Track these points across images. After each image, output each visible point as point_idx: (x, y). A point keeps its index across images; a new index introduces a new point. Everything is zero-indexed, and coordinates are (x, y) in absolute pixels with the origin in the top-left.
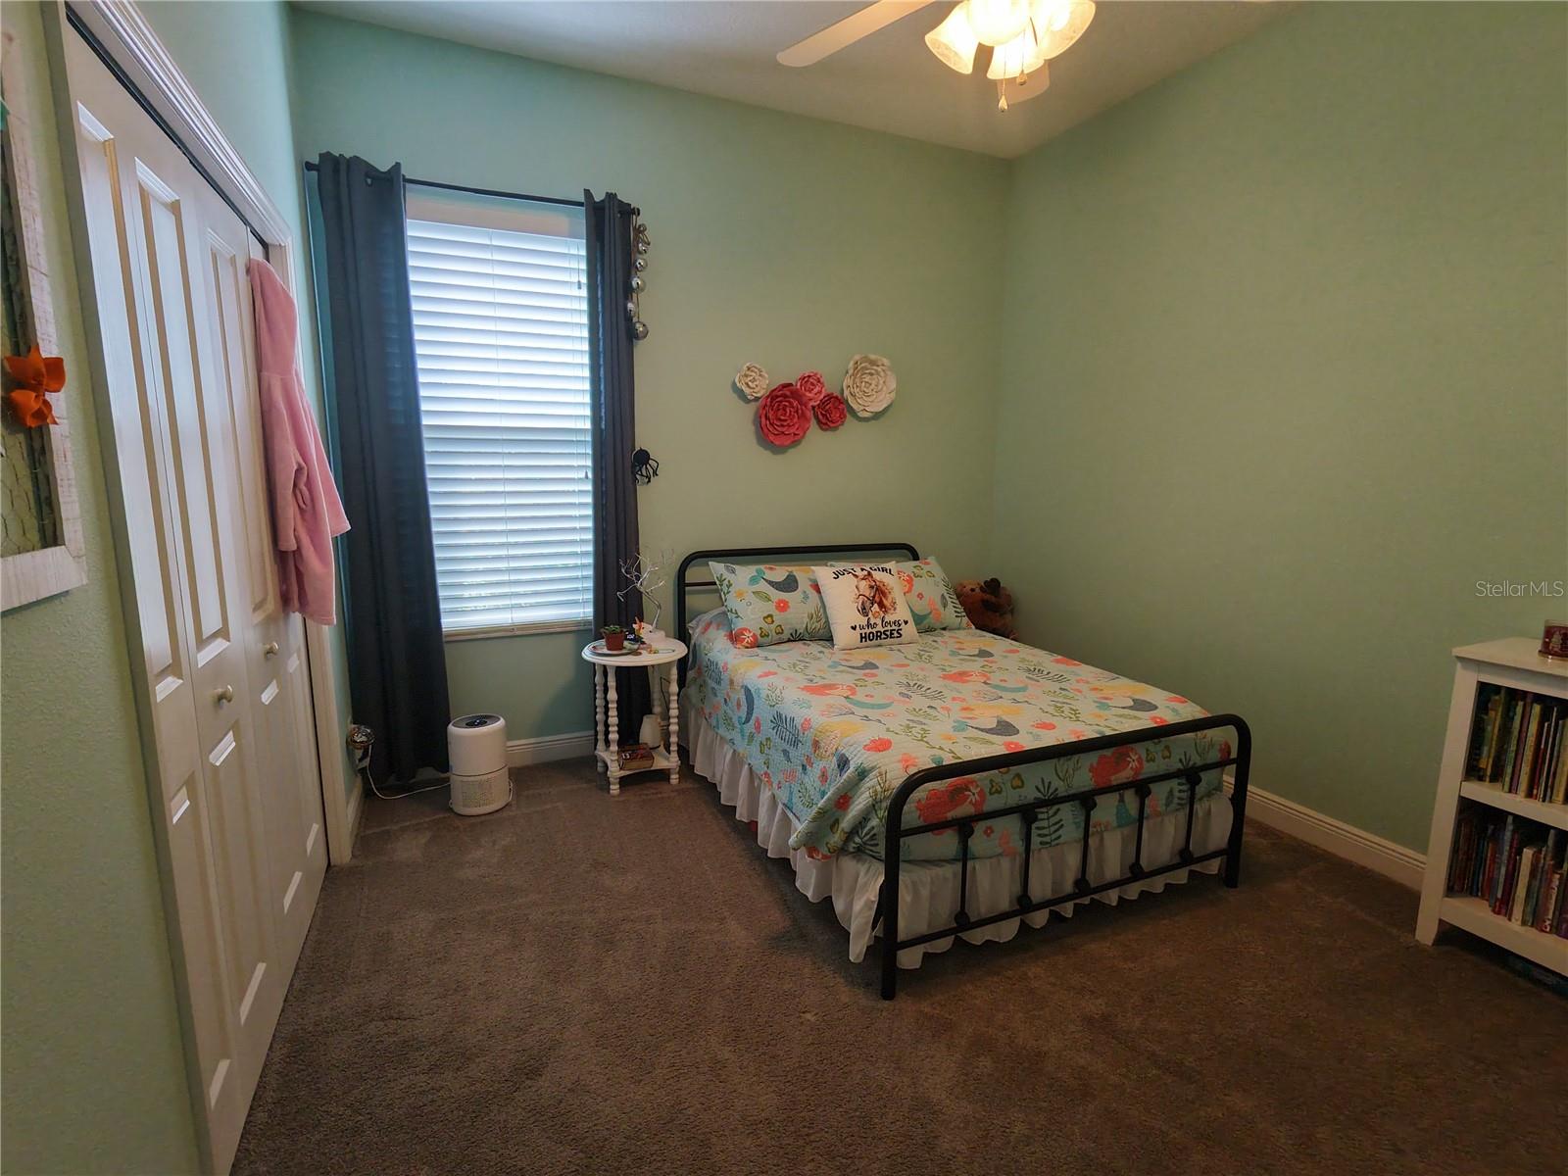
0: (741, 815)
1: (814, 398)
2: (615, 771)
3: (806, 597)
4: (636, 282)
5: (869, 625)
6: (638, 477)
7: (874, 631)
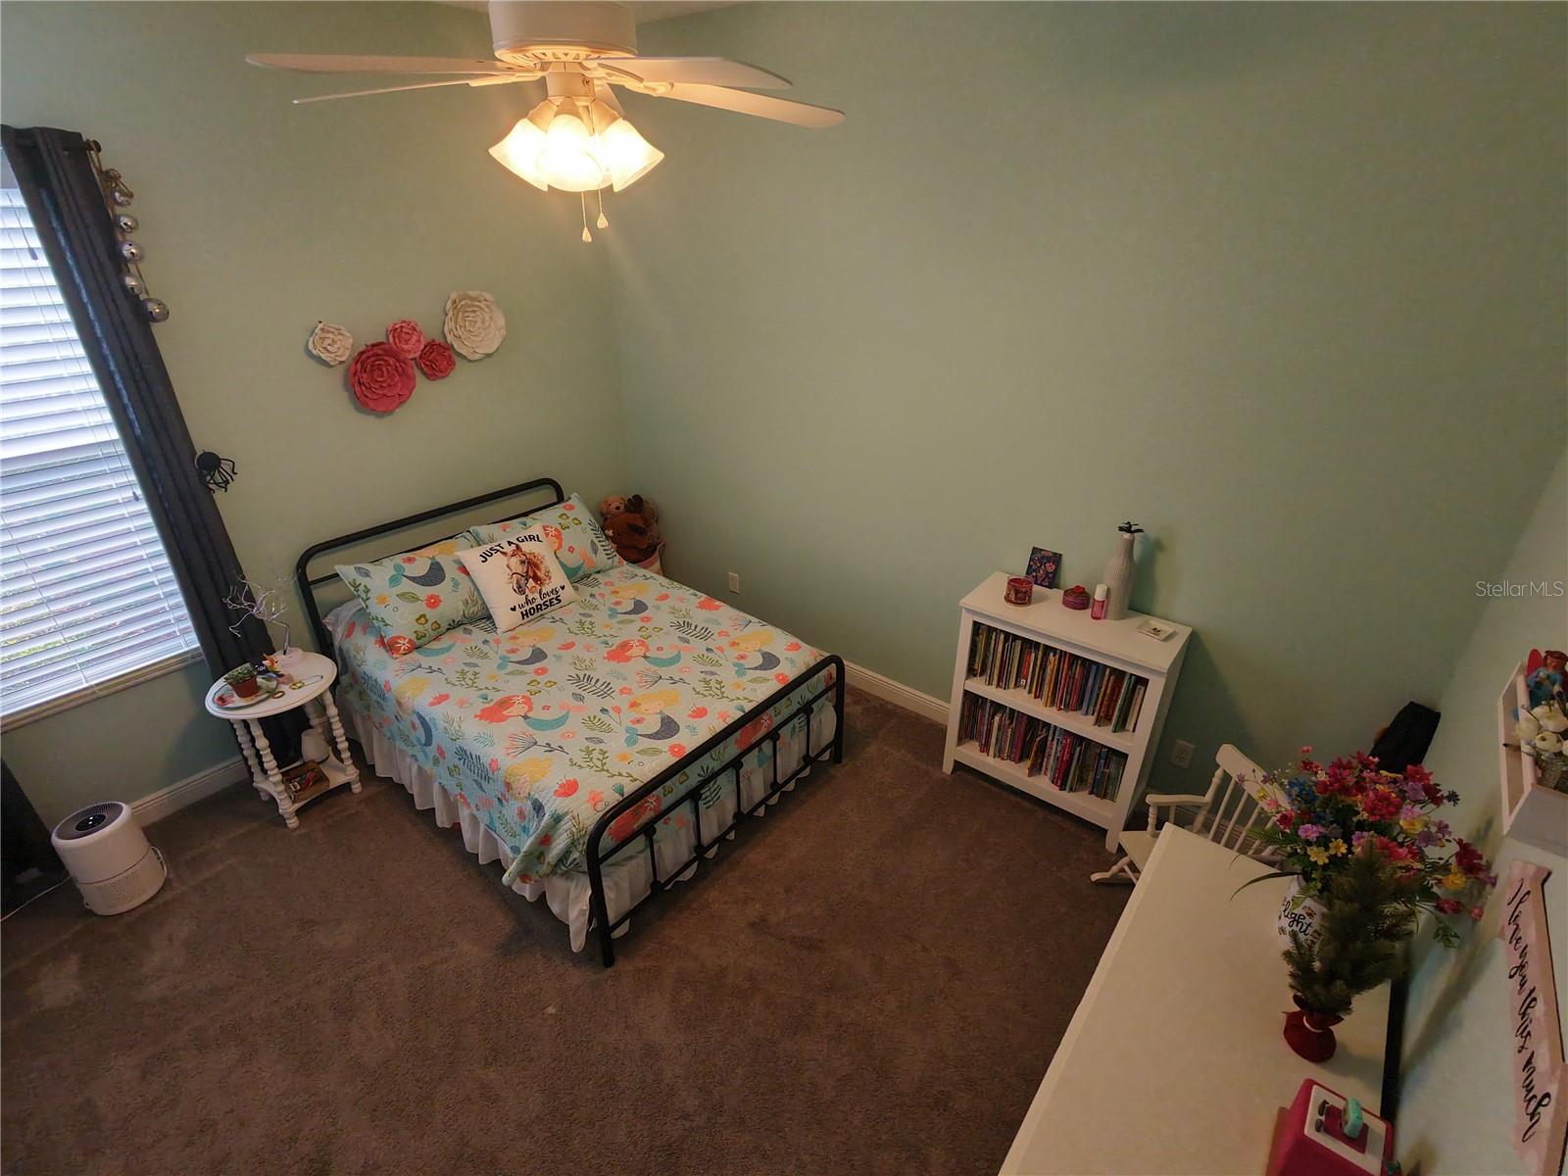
0: (442, 820)
1: (413, 349)
2: (287, 807)
3: (456, 585)
4: (127, 250)
5: (528, 602)
6: (211, 486)
7: (534, 605)
